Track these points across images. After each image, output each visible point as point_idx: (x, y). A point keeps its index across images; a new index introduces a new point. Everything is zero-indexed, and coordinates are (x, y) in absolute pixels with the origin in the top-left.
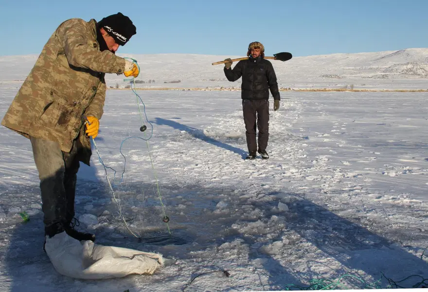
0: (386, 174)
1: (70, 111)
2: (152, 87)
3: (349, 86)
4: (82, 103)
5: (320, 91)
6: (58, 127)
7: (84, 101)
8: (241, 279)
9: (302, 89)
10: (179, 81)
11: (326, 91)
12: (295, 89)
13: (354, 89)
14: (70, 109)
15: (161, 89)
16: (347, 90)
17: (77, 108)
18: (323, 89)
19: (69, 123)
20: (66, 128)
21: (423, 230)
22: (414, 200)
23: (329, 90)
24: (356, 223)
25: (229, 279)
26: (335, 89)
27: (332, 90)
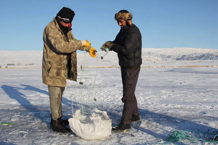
0: (162, 97)
1: (60, 68)
2: (20, 67)
3: (114, 65)
4: (64, 62)
5: (101, 68)
6: (58, 77)
7: (65, 61)
8: (139, 137)
9: (93, 67)
10: (33, 64)
11: (104, 68)
12: (90, 67)
13: (117, 67)
14: (60, 67)
15: (24, 68)
16: (113, 67)
17: (63, 65)
18: (103, 67)
19: (62, 74)
20: (61, 76)
21: (195, 116)
22: (182, 106)
23: (105, 68)
24: (166, 115)
25: (135, 137)
26: (108, 67)
27: (107, 67)
